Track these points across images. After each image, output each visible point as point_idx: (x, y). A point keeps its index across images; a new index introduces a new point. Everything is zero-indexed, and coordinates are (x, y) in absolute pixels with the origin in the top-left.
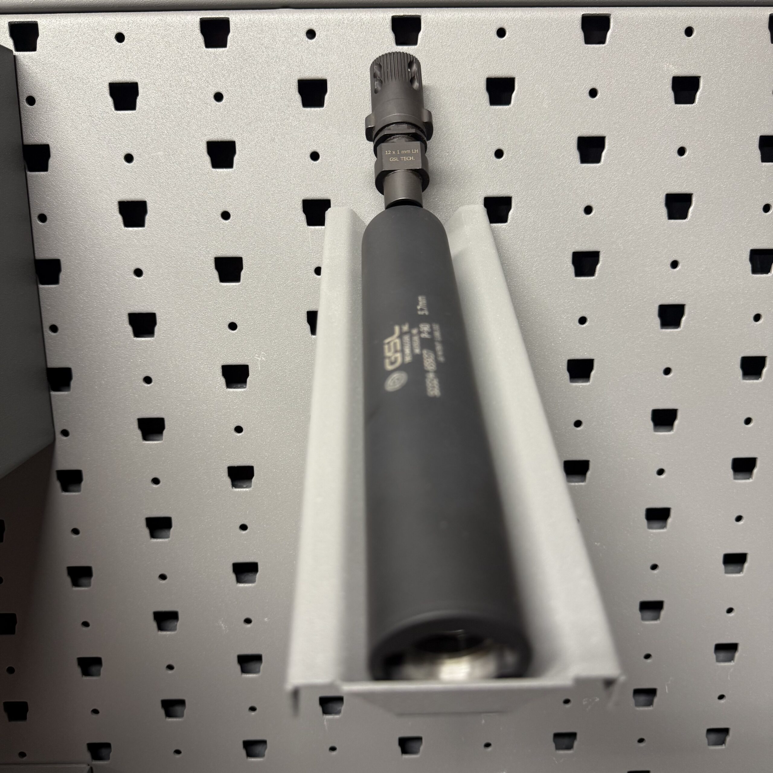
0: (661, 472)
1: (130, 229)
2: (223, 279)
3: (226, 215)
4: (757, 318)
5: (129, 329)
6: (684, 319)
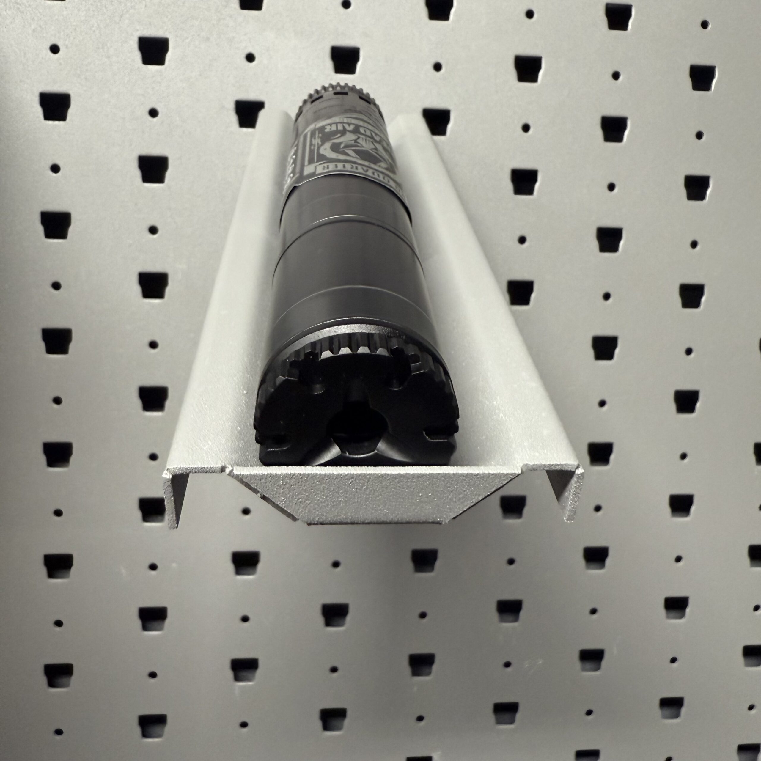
0: (602, 404)
1: (50, 122)
2: (146, 179)
3: (153, 113)
4: (694, 244)
5: (40, 229)
6: (622, 243)
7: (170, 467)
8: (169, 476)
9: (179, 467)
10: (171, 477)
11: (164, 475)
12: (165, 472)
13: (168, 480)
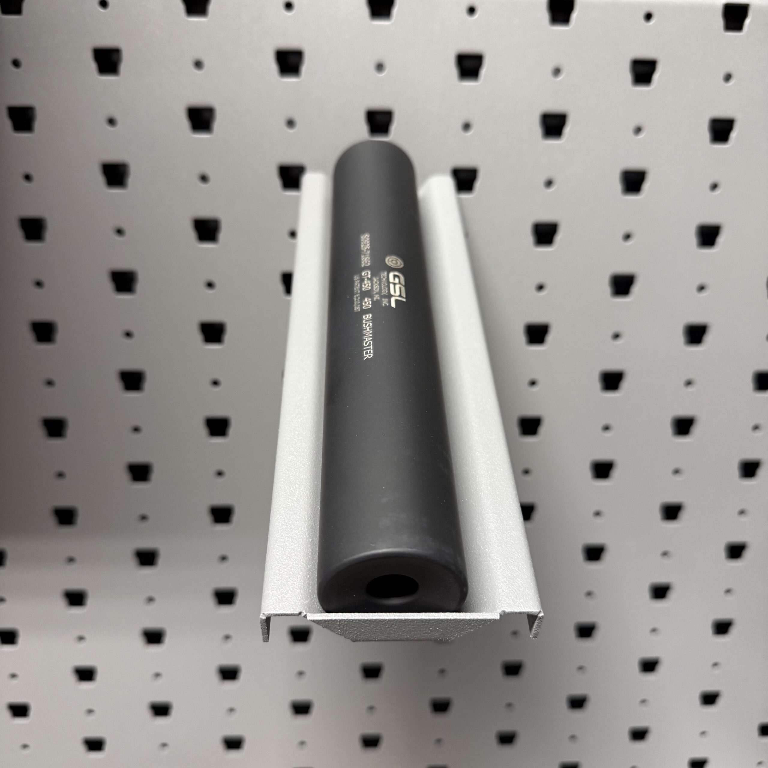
7: (266, 613)
8: (264, 618)
9: (271, 613)
10: (266, 618)
11: (261, 617)
12: (261, 615)
13: (264, 620)
